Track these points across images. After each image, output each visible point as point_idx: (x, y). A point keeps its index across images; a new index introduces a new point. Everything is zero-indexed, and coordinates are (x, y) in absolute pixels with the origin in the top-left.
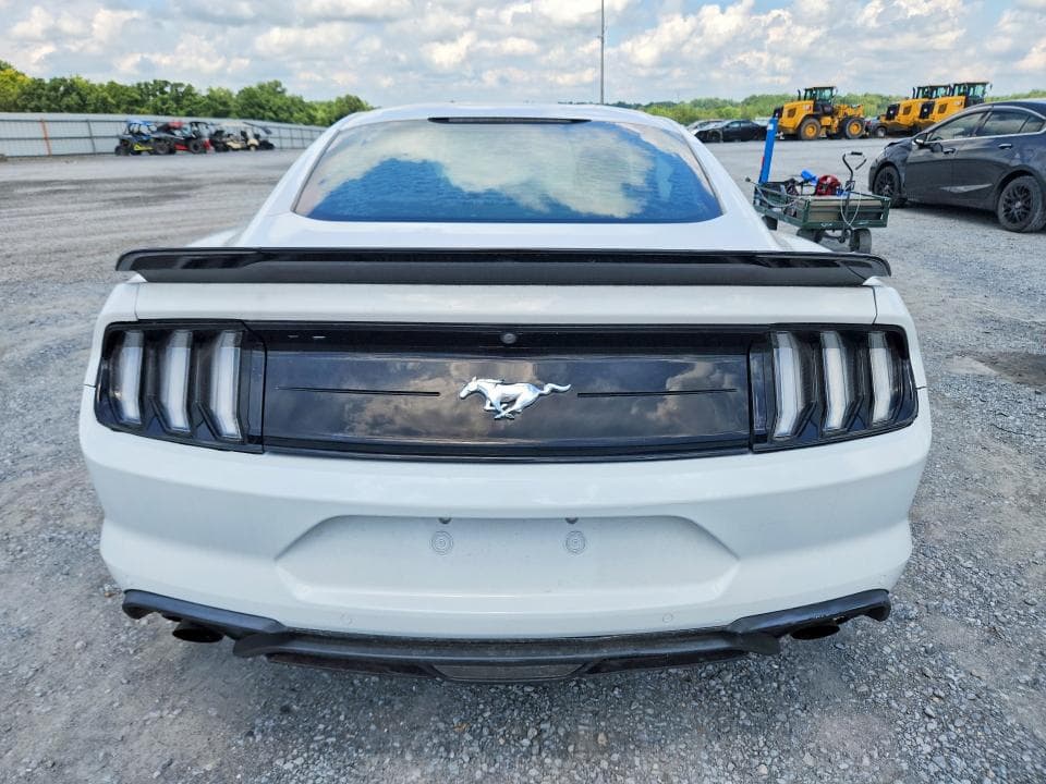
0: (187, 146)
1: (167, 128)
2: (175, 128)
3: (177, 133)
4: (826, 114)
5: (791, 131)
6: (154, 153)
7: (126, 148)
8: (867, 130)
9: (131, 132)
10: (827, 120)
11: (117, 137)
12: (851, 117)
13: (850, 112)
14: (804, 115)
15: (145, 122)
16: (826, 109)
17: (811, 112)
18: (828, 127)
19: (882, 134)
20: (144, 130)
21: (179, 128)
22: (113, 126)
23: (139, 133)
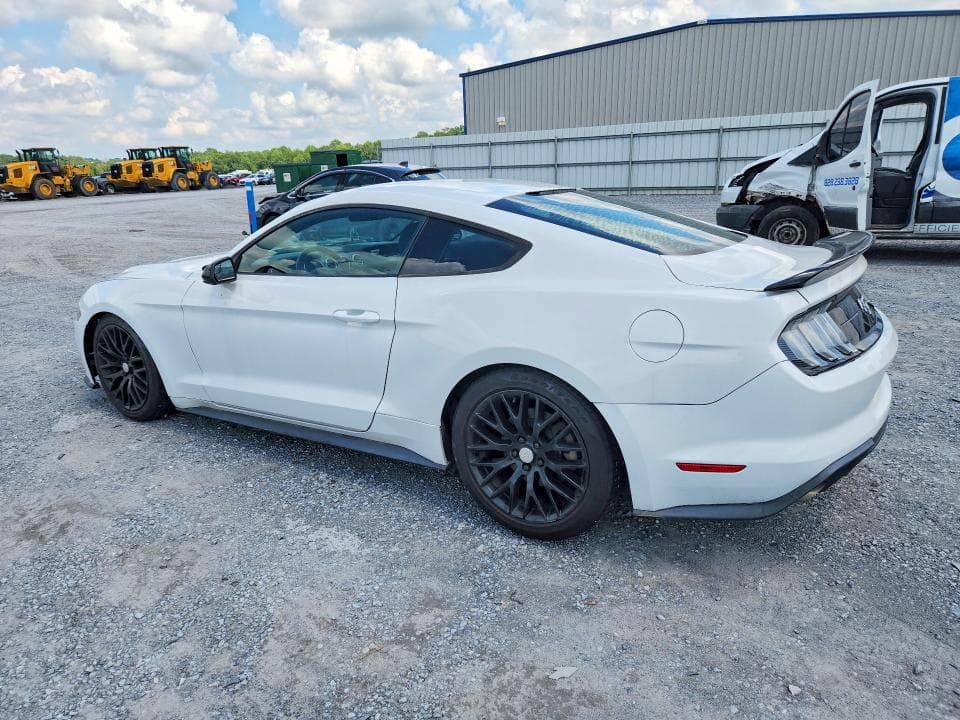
4: (57, 174)
5: (24, 191)
8: (100, 187)
10: (58, 180)
12: (81, 176)
13: (78, 172)
14: (32, 175)
16: (54, 169)
17: (38, 172)
18: (61, 186)
19: (112, 191)
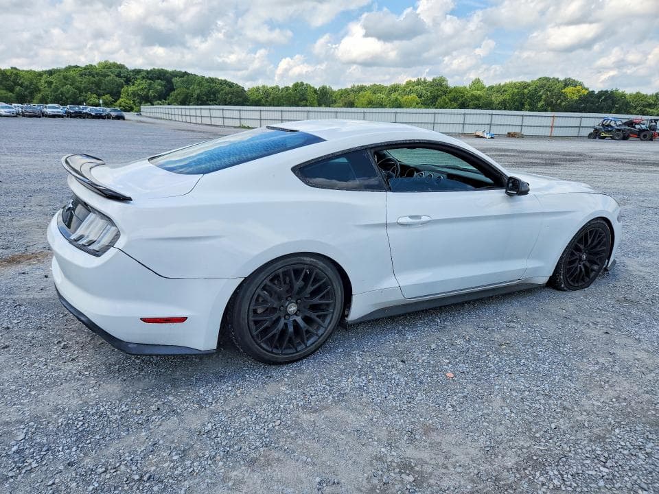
0: (639, 135)
1: (631, 123)
2: (636, 124)
3: (637, 126)
6: (613, 138)
7: (596, 135)
9: (603, 125)
11: (593, 127)
15: (616, 119)
20: (612, 124)
21: (639, 124)
22: (593, 120)
23: (609, 126)
